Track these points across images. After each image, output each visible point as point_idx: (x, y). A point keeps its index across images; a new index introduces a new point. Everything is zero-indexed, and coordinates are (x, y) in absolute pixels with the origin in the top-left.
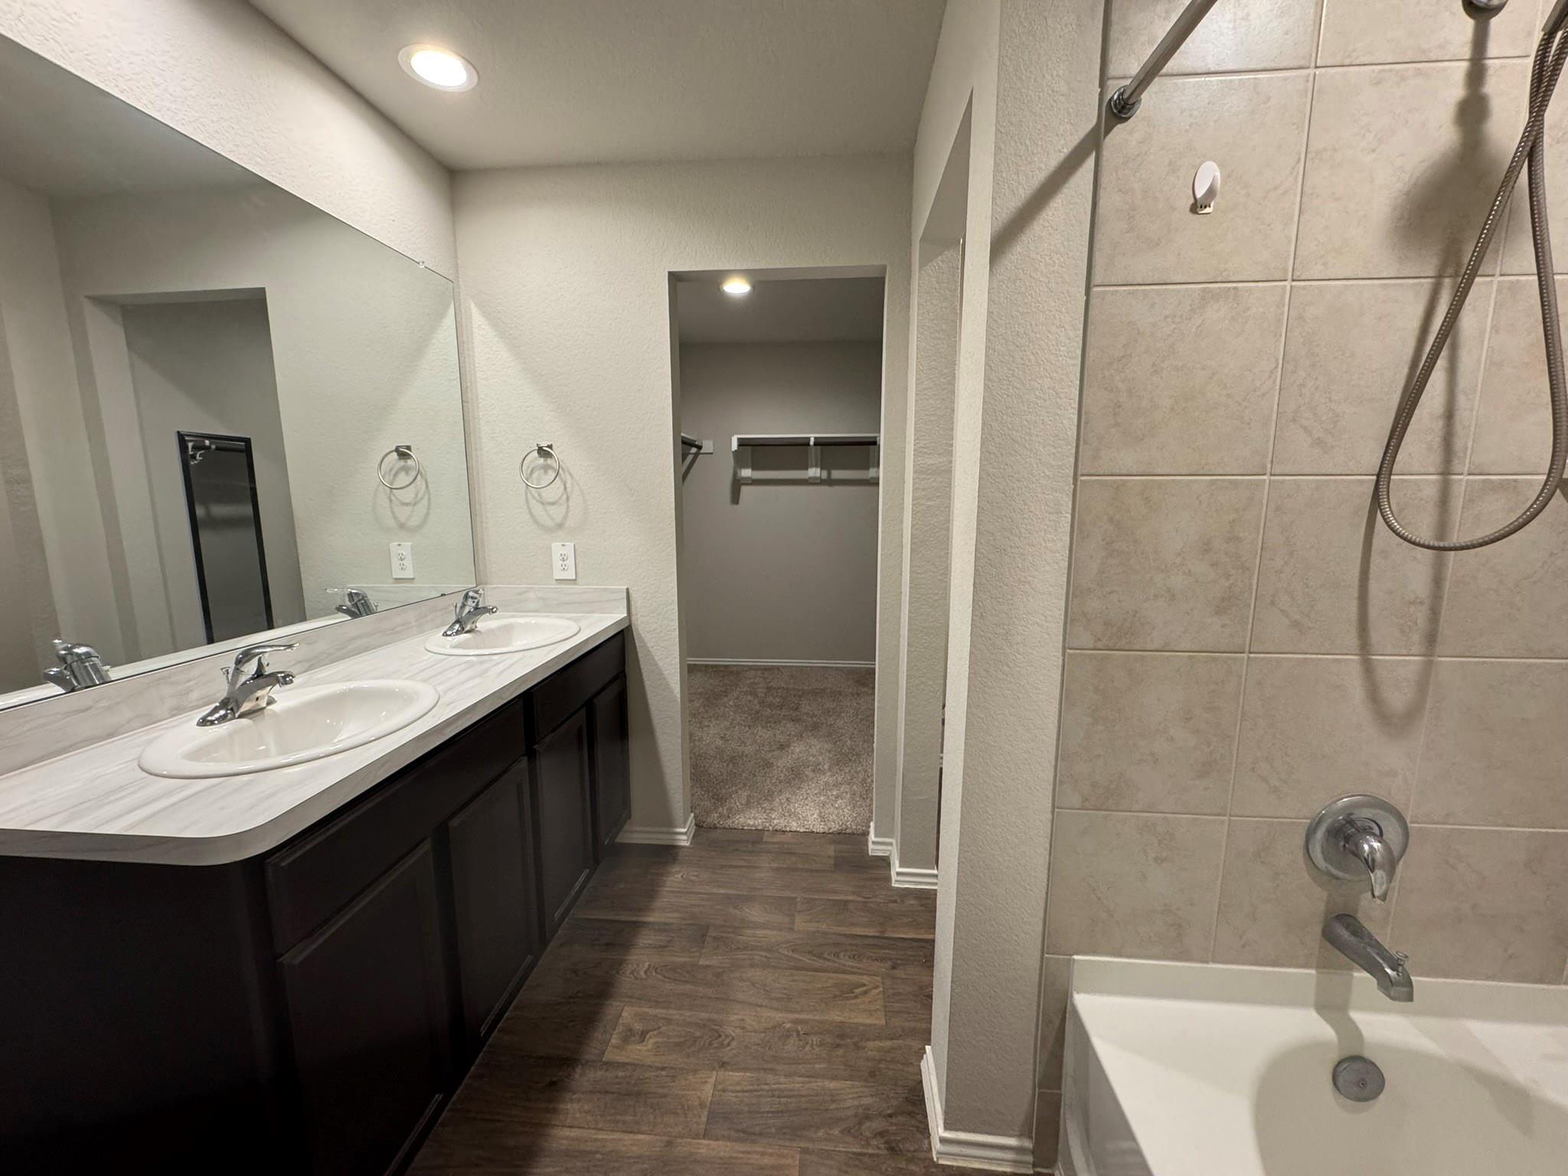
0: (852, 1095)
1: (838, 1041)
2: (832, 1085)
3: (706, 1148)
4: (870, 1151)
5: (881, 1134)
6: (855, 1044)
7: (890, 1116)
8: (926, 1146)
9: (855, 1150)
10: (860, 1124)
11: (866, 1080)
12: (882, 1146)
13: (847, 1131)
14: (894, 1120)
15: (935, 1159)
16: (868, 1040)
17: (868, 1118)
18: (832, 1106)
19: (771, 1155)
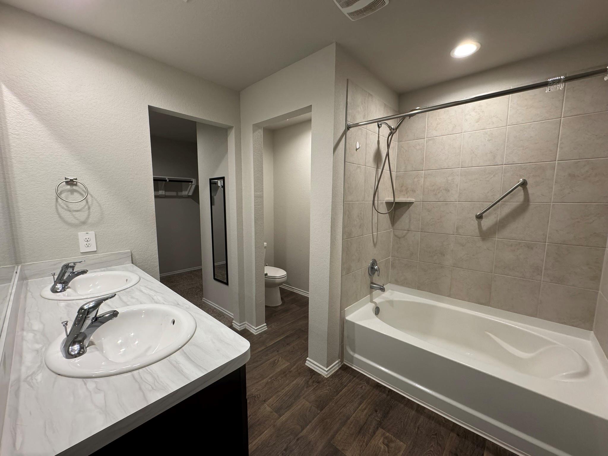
0: (300, 381)
1: (285, 374)
2: (294, 382)
3: (283, 418)
4: (315, 386)
5: (313, 382)
6: (289, 372)
7: (311, 378)
8: (323, 377)
9: (312, 389)
10: (308, 384)
11: (299, 376)
12: (316, 384)
13: (307, 387)
14: (313, 378)
15: (326, 377)
16: (291, 369)
17: (308, 381)
18: (299, 386)
19: (299, 405)
